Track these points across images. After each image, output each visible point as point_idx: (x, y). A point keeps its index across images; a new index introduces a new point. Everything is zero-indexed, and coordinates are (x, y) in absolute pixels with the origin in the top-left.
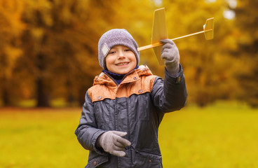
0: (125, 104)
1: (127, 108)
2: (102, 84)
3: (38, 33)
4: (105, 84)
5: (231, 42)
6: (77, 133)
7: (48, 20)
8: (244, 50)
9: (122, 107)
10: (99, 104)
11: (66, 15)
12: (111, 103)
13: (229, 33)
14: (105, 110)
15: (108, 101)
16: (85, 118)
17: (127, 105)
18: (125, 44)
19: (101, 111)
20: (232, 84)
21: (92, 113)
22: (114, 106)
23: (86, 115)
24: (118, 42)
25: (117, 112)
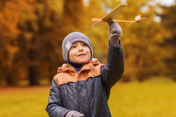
0: (85, 85)
1: (87, 88)
2: (65, 72)
3: (28, 36)
4: (68, 72)
5: (159, 37)
6: (48, 110)
7: (36, 27)
8: (168, 42)
9: (82, 88)
10: (64, 86)
11: (47, 23)
12: (74, 85)
13: (157, 31)
14: (70, 91)
15: (71, 84)
16: (53, 98)
17: (86, 86)
18: (83, 40)
19: (66, 92)
20: (161, 65)
21: (58, 94)
22: (76, 87)
23: (53, 96)
24: (78, 40)
25: (79, 91)
